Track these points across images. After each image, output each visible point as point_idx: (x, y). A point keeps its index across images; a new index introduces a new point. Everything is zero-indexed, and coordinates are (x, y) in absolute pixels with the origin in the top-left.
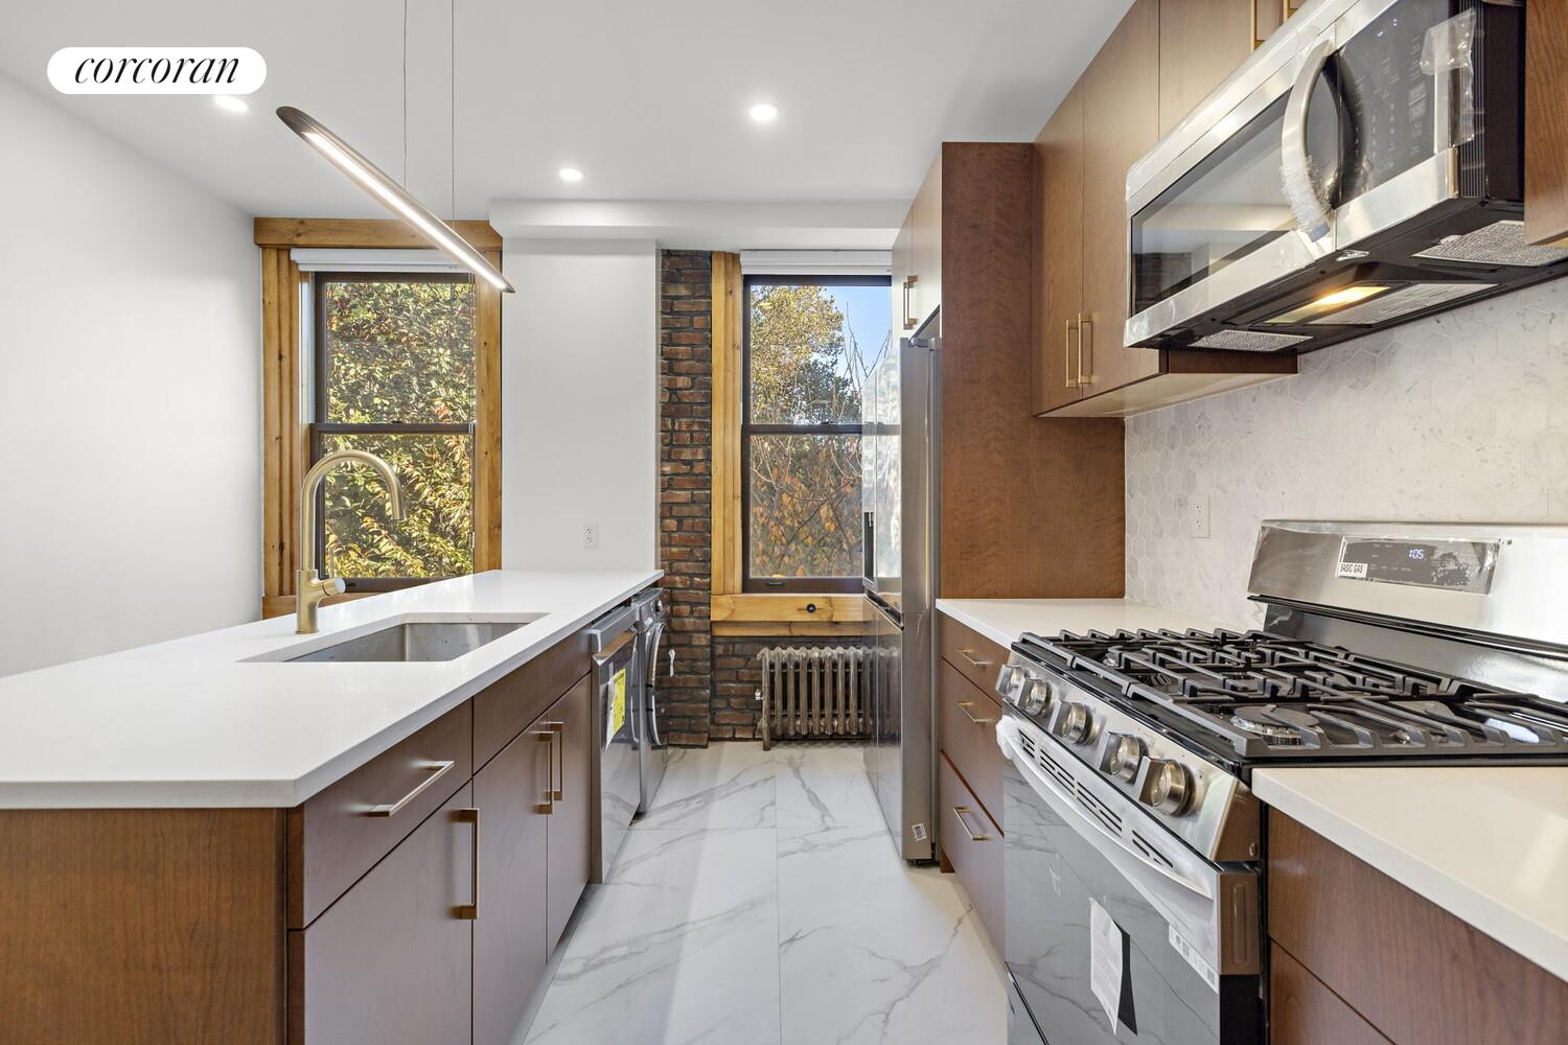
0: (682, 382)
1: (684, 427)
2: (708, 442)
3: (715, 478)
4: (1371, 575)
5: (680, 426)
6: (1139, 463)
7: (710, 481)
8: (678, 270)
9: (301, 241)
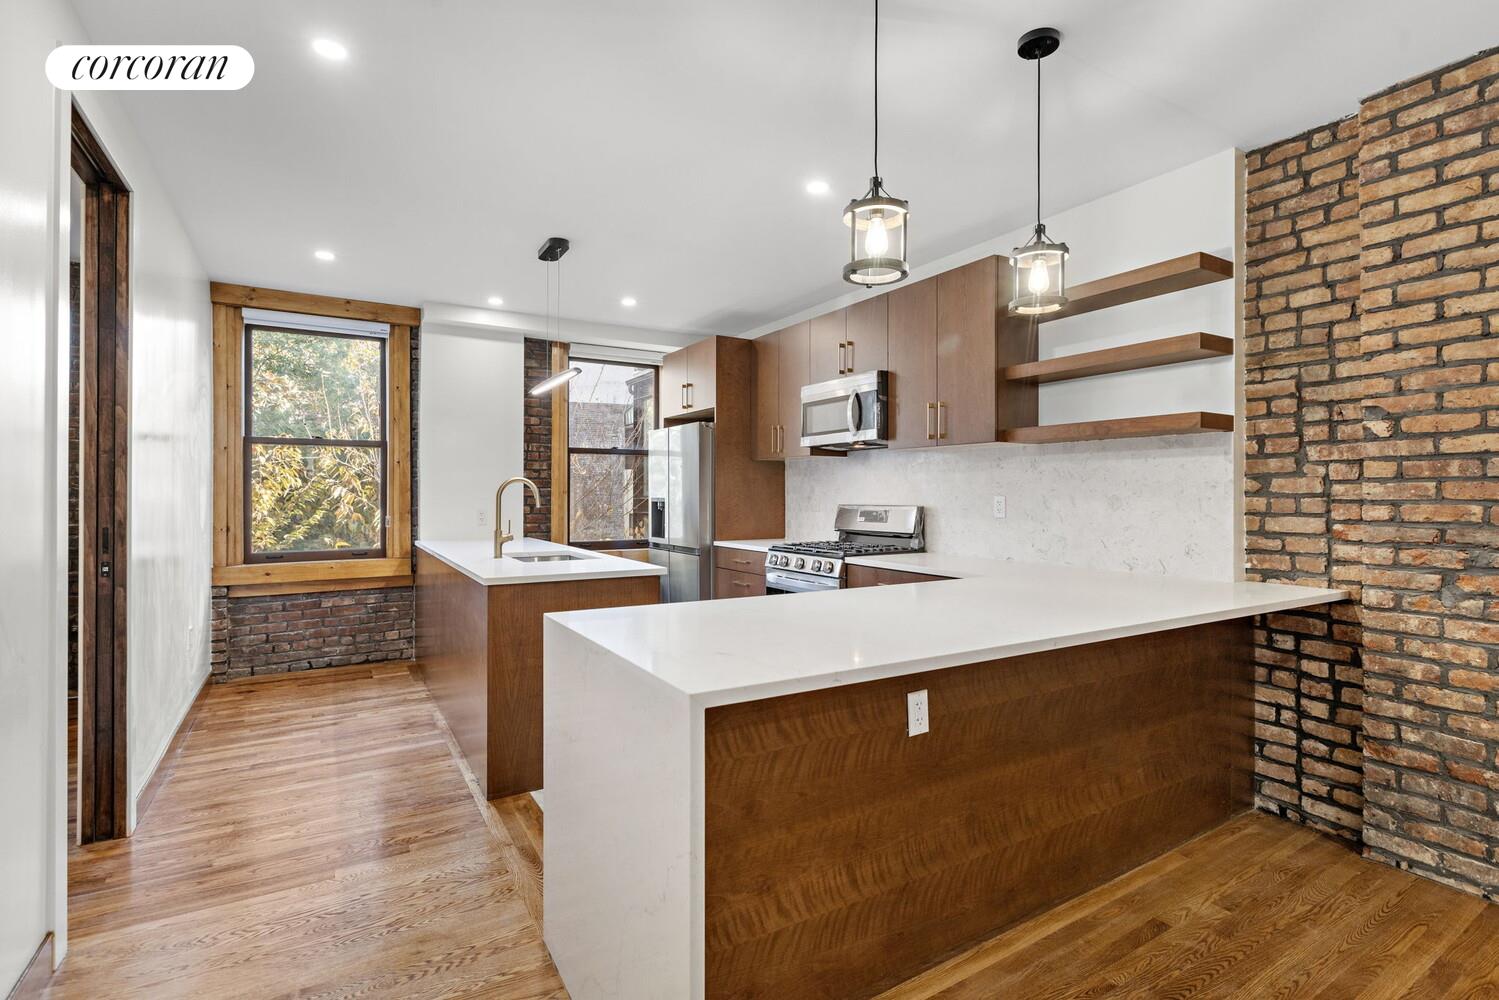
0: (534, 420)
1: (535, 449)
2: (549, 458)
3: (553, 481)
4: (866, 520)
5: (532, 447)
6: (791, 481)
7: (550, 483)
8: (532, 351)
9: (254, 303)
